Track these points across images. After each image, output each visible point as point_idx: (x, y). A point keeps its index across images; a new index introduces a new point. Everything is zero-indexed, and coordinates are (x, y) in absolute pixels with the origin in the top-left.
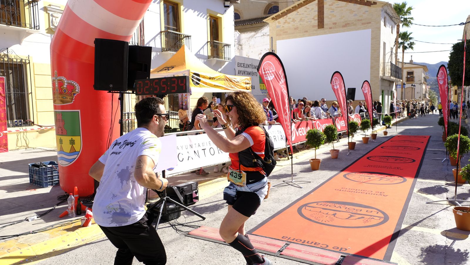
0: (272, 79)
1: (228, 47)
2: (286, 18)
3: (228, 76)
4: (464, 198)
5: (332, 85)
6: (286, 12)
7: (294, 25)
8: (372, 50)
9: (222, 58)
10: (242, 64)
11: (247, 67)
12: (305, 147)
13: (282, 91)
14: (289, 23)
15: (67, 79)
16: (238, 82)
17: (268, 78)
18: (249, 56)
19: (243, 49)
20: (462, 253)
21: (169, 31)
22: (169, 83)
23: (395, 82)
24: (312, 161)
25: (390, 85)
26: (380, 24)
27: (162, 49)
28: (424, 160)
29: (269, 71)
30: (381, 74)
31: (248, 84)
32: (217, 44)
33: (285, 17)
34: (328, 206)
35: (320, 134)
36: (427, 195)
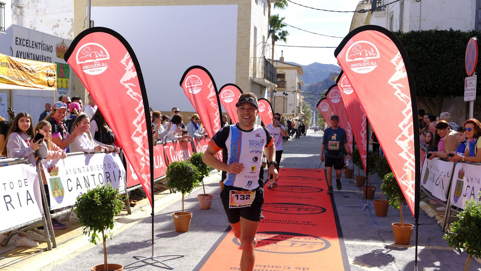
1: (1, 7)
8: (238, 36)
10: (24, 40)
16: (34, 71)
18: (35, 28)
19: (25, 14)
23: (267, 88)
24: (177, 217)
25: (262, 92)
30: (251, 75)
31: (51, 76)
35: (191, 169)
36: (370, 267)
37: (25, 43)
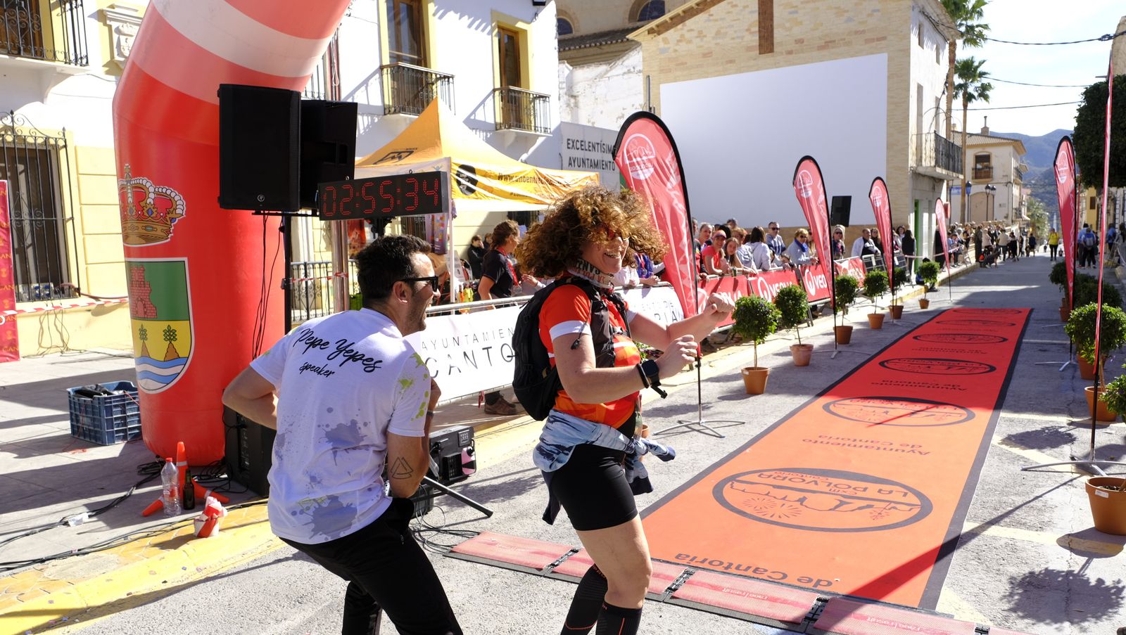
0: (647, 177)
1: (544, 101)
2: (682, 29)
3: (545, 171)
4: (1112, 456)
5: (796, 187)
6: (682, 14)
7: (701, 47)
8: (889, 103)
9: (529, 128)
10: (578, 141)
11: (590, 148)
12: (732, 339)
13: (674, 204)
14: (690, 42)
15: (157, 183)
16: (568, 185)
17: (638, 175)
18: (593, 123)
19: (581, 105)
20: (1108, 589)
21: (401, 64)
22: (399, 191)
23: (946, 181)
24: (747, 373)
25: (934, 189)
26: (910, 42)
27: (385, 109)
28: (1017, 367)
29: (641, 157)
30: (912, 162)
32: (516, 95)
33: (680, 26)
34: (787, 480)
35: (765, 307)
36: (1024, 449)
37: (579, 145)
